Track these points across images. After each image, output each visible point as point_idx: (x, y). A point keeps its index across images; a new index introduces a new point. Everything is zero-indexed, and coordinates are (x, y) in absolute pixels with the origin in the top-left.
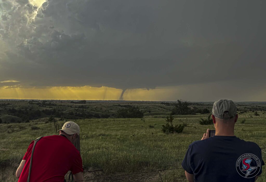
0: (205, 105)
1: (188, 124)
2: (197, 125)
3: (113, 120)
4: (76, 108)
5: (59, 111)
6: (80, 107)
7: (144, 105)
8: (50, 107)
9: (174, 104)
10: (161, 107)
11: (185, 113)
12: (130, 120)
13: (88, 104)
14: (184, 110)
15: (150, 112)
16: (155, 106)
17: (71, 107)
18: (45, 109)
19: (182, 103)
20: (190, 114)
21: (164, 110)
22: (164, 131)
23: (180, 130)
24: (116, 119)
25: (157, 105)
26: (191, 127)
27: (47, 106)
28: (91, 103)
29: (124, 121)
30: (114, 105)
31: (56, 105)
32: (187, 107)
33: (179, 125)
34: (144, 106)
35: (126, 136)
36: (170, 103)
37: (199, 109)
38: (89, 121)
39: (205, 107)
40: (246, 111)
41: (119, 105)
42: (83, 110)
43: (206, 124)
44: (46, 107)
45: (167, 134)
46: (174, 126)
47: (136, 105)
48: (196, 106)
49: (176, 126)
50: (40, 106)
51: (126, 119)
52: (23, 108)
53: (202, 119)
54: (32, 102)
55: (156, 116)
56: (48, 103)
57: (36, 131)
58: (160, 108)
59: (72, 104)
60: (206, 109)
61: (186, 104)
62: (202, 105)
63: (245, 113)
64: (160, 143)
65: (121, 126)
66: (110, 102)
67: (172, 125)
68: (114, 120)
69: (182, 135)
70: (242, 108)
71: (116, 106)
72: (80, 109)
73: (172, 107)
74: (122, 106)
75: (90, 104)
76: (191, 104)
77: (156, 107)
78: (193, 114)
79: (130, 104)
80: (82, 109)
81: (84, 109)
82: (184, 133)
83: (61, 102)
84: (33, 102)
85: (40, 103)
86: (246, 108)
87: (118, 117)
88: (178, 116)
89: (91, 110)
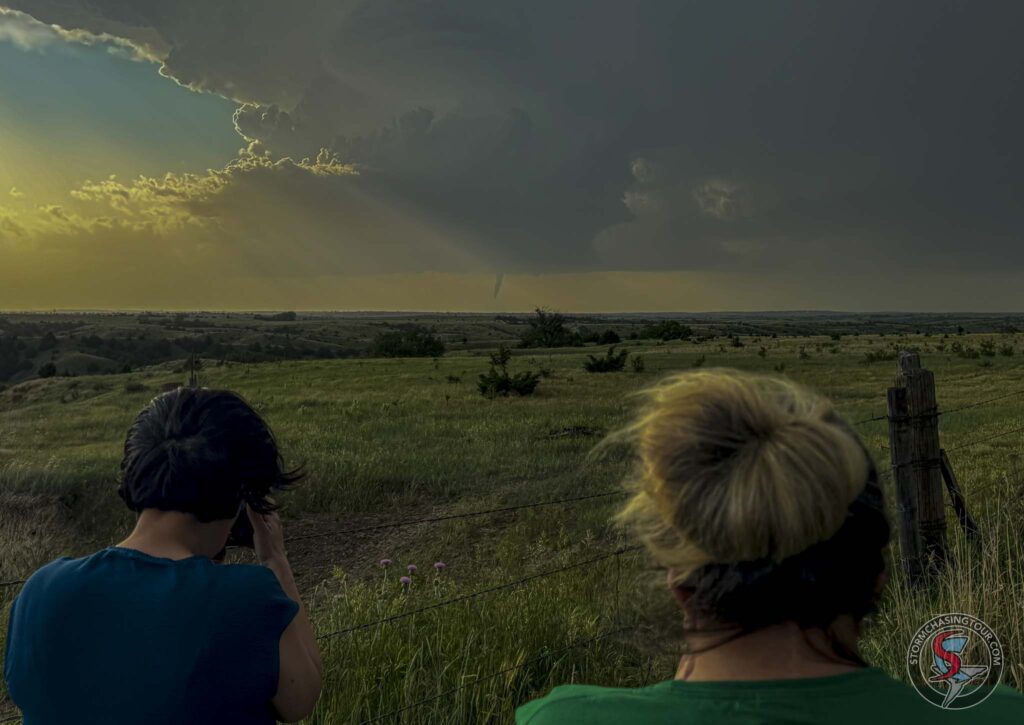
0: (609, 322)
1: (554, 371)
2: (578, 372)
3: (357, 364)
4: (269, 334)
5: (222, 340)
6: (278, 330)
7: (450, 322)
8: (196, 332)
9: (530, 320)
10: (496, 329)
11: (557, 341)
12: (403, 363)
13: (301, 322)
14: (552, 335)
15: (465, 340)
16: (479, 325)
17: (255, 329)
18: (181, 335)
19: (547, 316)
20: (570, 344)
21: (503, 334)
22: (484, 390)
23: (526, 387)
24: (366, 361)
25: (485, 322)
26: (562, 378)
27: (187, 329)
28: (310, 318)
29: (385, 364)
30: (371, 324)
31: (212, 326)
32: (562, 328)
33: (525, 374)
34: (452, 325)
35: (375, 405)
36: (518, 317)
37: (594, 331)
38: (292, 366)
39: (609, 327)
40: (711, 337)
41: (386, 325)
42: (288, 338)
43: (601, 371)
44: (184, 330)
45: (491, 398)
46: (511, 376)
47: (430, 323)
48: (587, 325)
49: (517, 377)
50: (169, 328)
51: (396, 359)
52: (121, 335)
53: (592, 357)
54: (145, 318)
55: (479, 350)
56: (191, 320)
57: (136, 395)
58: (493, 331)
59: (257, 322)
60: (612, 333)
61: (559, 319)
62: (601, 322)
63: (709, 342)
64: (457, 425)
65: (374, 377)
66: (359, 316)
67: (507, 375)
68: (361, 363)
69: (532, 402)
70: (704, 327)
71: (376, 325)
72: (278, 335)
73: (524, 328)
74: (392, 327)
75: (306, 322)
76: (572, 319)
77: (481, 328)
78: (577, 345)
79: (413, 322)
80: (284, 335)
81: (290, 335)
82: (539, 395)
83: (228, 317)
84: (150, 318)
85: (169, 321)
86: (712, 327)
87: (376, 356)
88: (538, 349)
89: (310, 338)
